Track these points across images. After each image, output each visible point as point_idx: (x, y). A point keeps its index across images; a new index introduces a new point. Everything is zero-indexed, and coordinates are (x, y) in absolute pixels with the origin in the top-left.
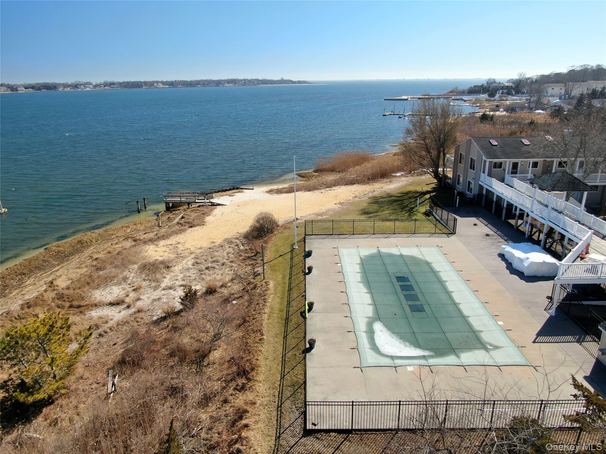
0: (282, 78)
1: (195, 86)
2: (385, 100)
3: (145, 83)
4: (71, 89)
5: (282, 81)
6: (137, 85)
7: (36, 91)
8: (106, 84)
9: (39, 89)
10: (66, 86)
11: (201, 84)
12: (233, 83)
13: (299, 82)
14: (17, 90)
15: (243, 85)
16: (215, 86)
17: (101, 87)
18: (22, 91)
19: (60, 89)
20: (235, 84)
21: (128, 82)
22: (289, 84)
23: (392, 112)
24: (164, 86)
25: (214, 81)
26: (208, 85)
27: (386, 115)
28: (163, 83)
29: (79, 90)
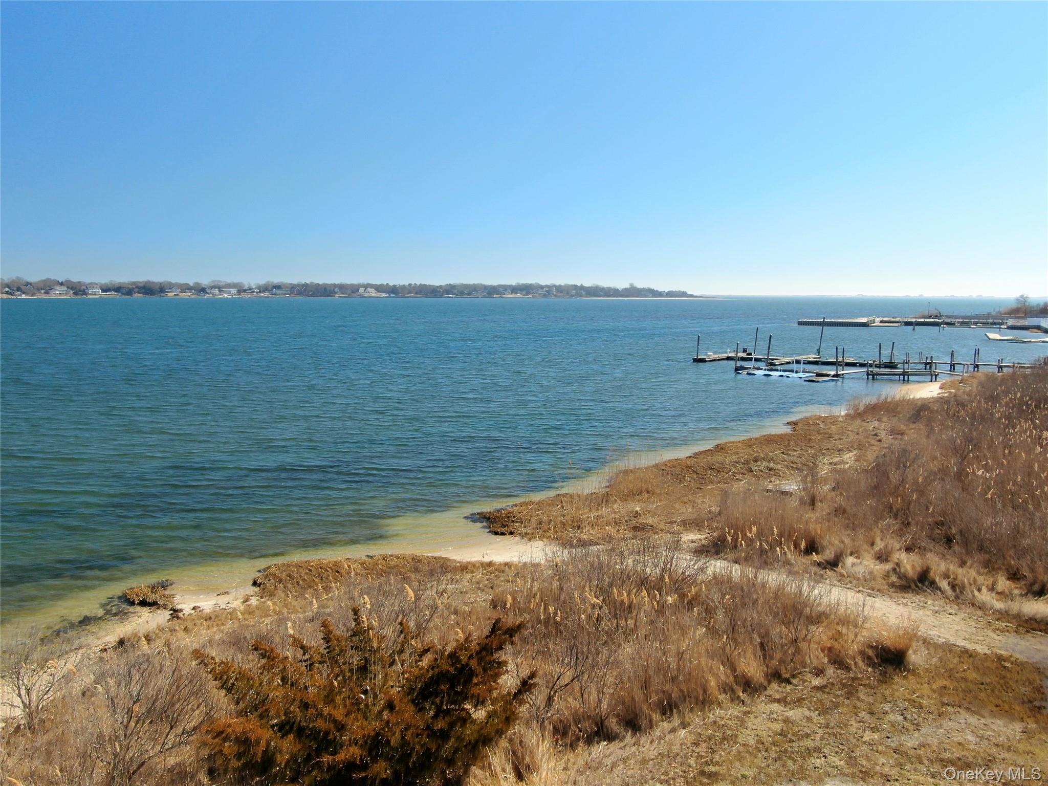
0: (631, 285)
1: (441, 296)
2: (800, 323)
3: (342, 288)
4: (193, 294)
5: (632, 291)
6: (325, 291)
7: (123, 297)
8: (264, 289)
9: (130, 292)
10: (185, 288)
11: (456, 291)
12: (524, 292)
13: (670, 294)
14: (84, 293)
15: (545, 296)
16: (485, 297)
17: (253, 292)
18: (95, 295)
19: (169, 294)
20: (528, 293)
21: (306, 285)
22: (646, 297)
24: (379, 294)
25: (485, 287)
26: (469, 294)
27: (703, 361)
28: (379, 288)
29: (207, 296)
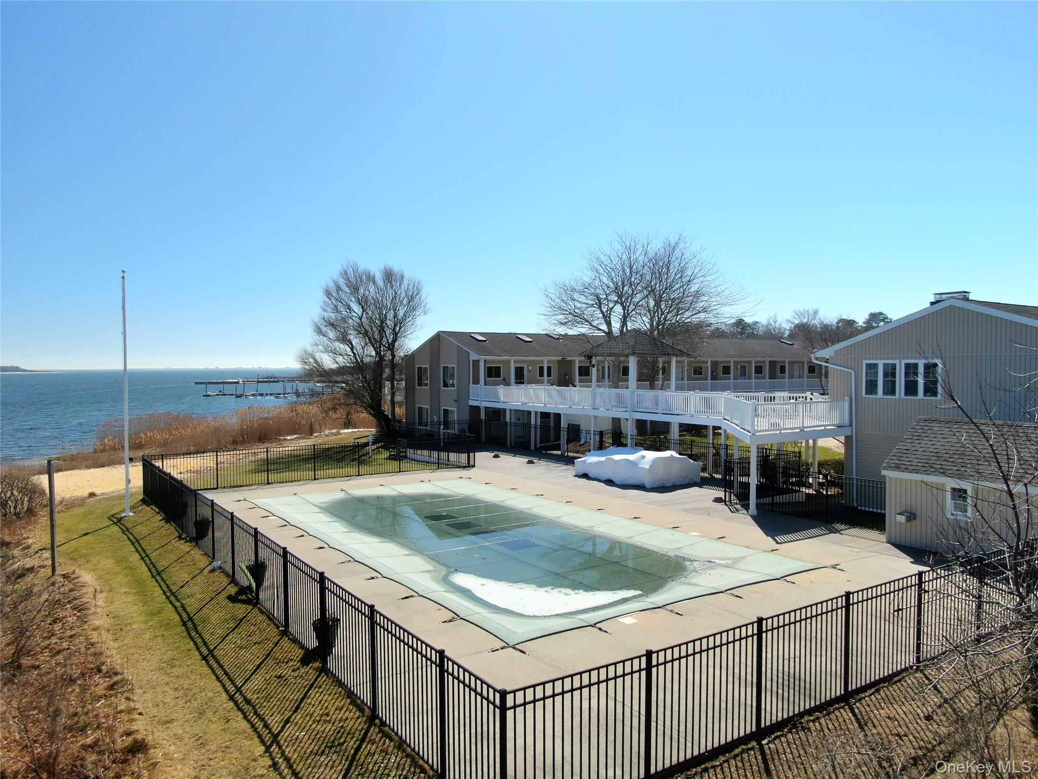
2: (197, 383)
23: (220, 392)
27: (209, 396)
